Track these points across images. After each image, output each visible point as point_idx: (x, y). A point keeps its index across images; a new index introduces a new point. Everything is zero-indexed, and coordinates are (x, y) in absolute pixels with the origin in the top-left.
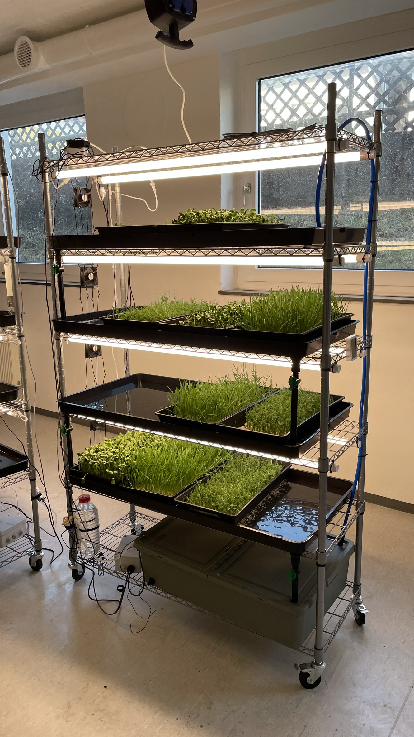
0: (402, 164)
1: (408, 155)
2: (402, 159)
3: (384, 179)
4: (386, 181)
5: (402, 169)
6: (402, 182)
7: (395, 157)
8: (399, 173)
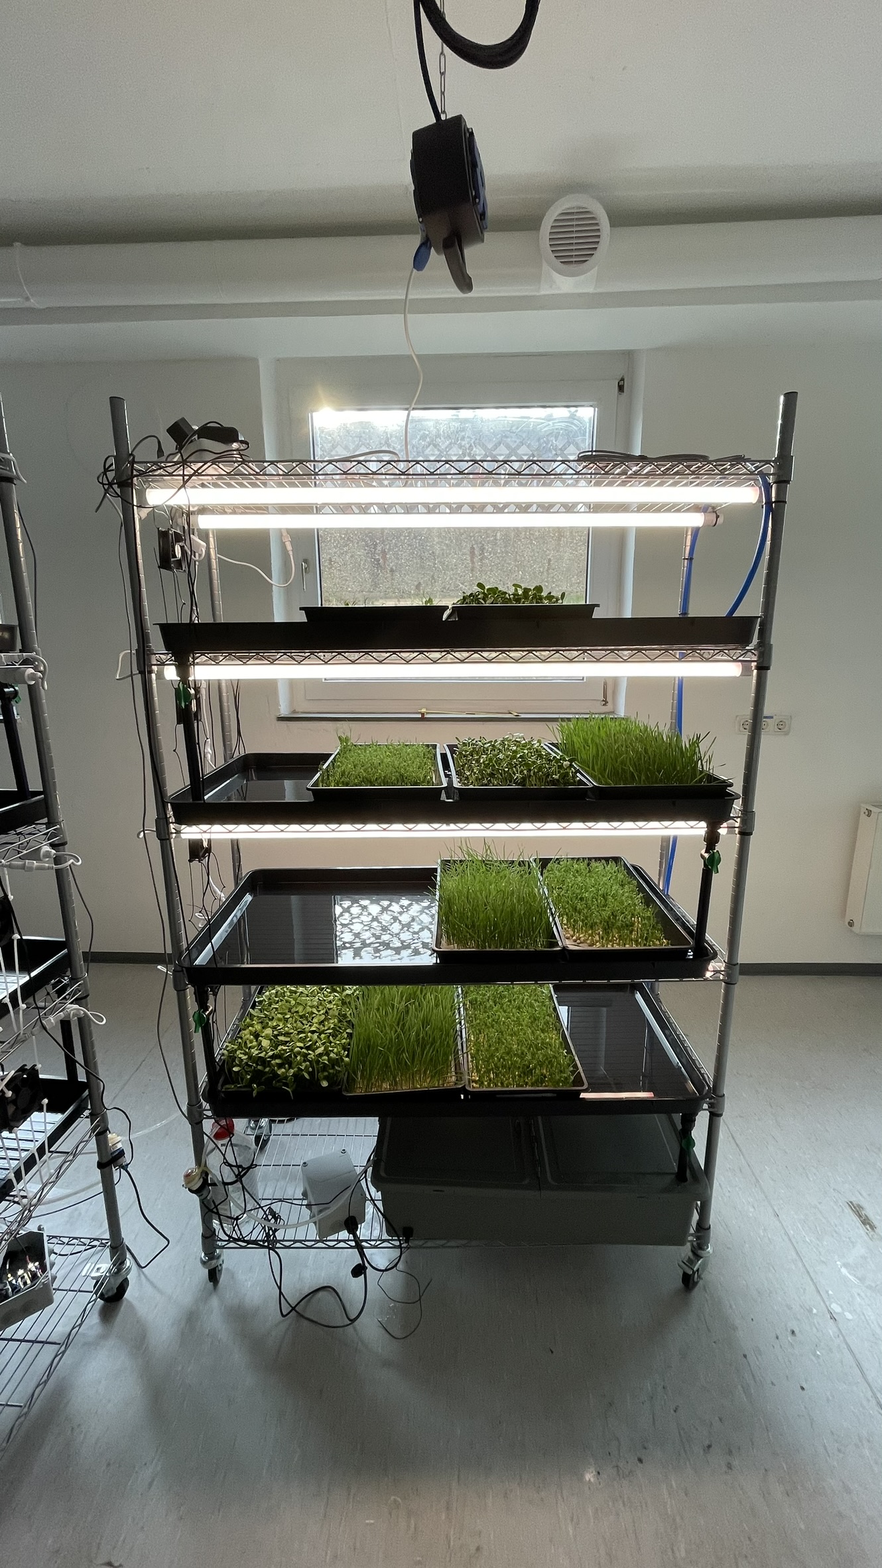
0: (384, 558)
1: (390, 547)
2: (384, 552)
3: (364, 573)
4: (367, 576)
5: (385, 562)
6: (386, 578)
7: (375, 548)
8: (381, 567)
